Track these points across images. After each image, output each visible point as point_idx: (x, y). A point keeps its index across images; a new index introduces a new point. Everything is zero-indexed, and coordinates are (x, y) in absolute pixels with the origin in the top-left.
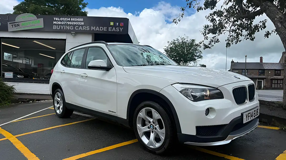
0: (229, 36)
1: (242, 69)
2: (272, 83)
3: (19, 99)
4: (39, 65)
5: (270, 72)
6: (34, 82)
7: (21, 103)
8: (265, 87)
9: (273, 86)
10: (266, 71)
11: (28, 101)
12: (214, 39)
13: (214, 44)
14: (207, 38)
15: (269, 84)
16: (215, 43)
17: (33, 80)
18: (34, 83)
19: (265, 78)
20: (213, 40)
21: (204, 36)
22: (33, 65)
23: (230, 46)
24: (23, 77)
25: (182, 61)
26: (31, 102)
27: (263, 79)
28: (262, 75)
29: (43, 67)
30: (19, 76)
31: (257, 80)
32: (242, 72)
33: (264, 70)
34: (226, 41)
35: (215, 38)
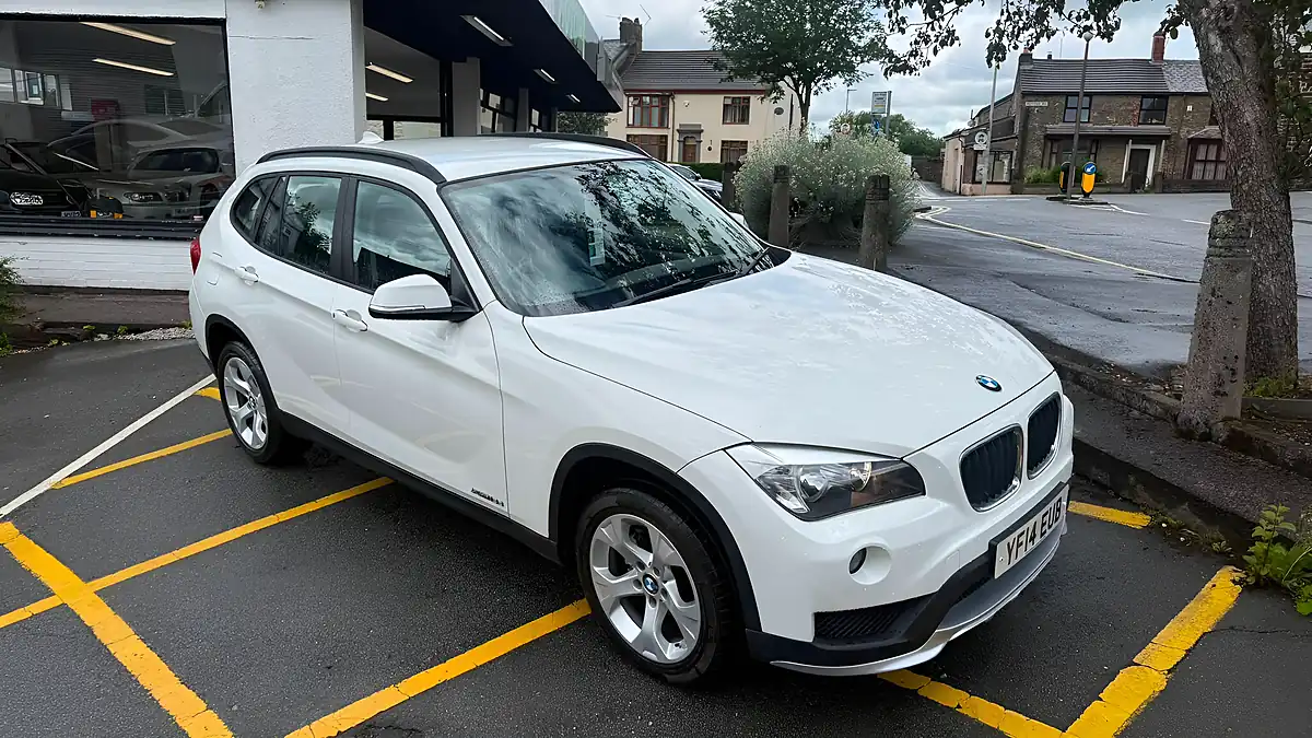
0: (1002, 14)
1: (1068, 95)
2: (1193, 160)
3: (47, 325)
4: (97, 106)
5: (1189, 108)
6: (102, 232)
7: (59, 343)
8: (1160, 178)
9: (1197, 176)
10: (1172, 103)
11: (91, 335)
12: (933, 29)
13: (931, 57)
14: (904, 26)
15: (1180, 165)
16: (935, 52)
17: (93, 222)
18: (100, 237)
19: (1167, 137)
20: (930, 32)
21: (890, 16)
22: (68, 105)
23: (1004, 58)
24: (38, 201)
25: (791, 76)
26: (105, 337)
27: (1155, 140)
28: (1151, 124)
29: (119, 117)
30: (18, 200)
31: (1130, 146)
32: (1066, 108)
33: (1165, 96)
34: (988, 35)
35: (940, 27)
